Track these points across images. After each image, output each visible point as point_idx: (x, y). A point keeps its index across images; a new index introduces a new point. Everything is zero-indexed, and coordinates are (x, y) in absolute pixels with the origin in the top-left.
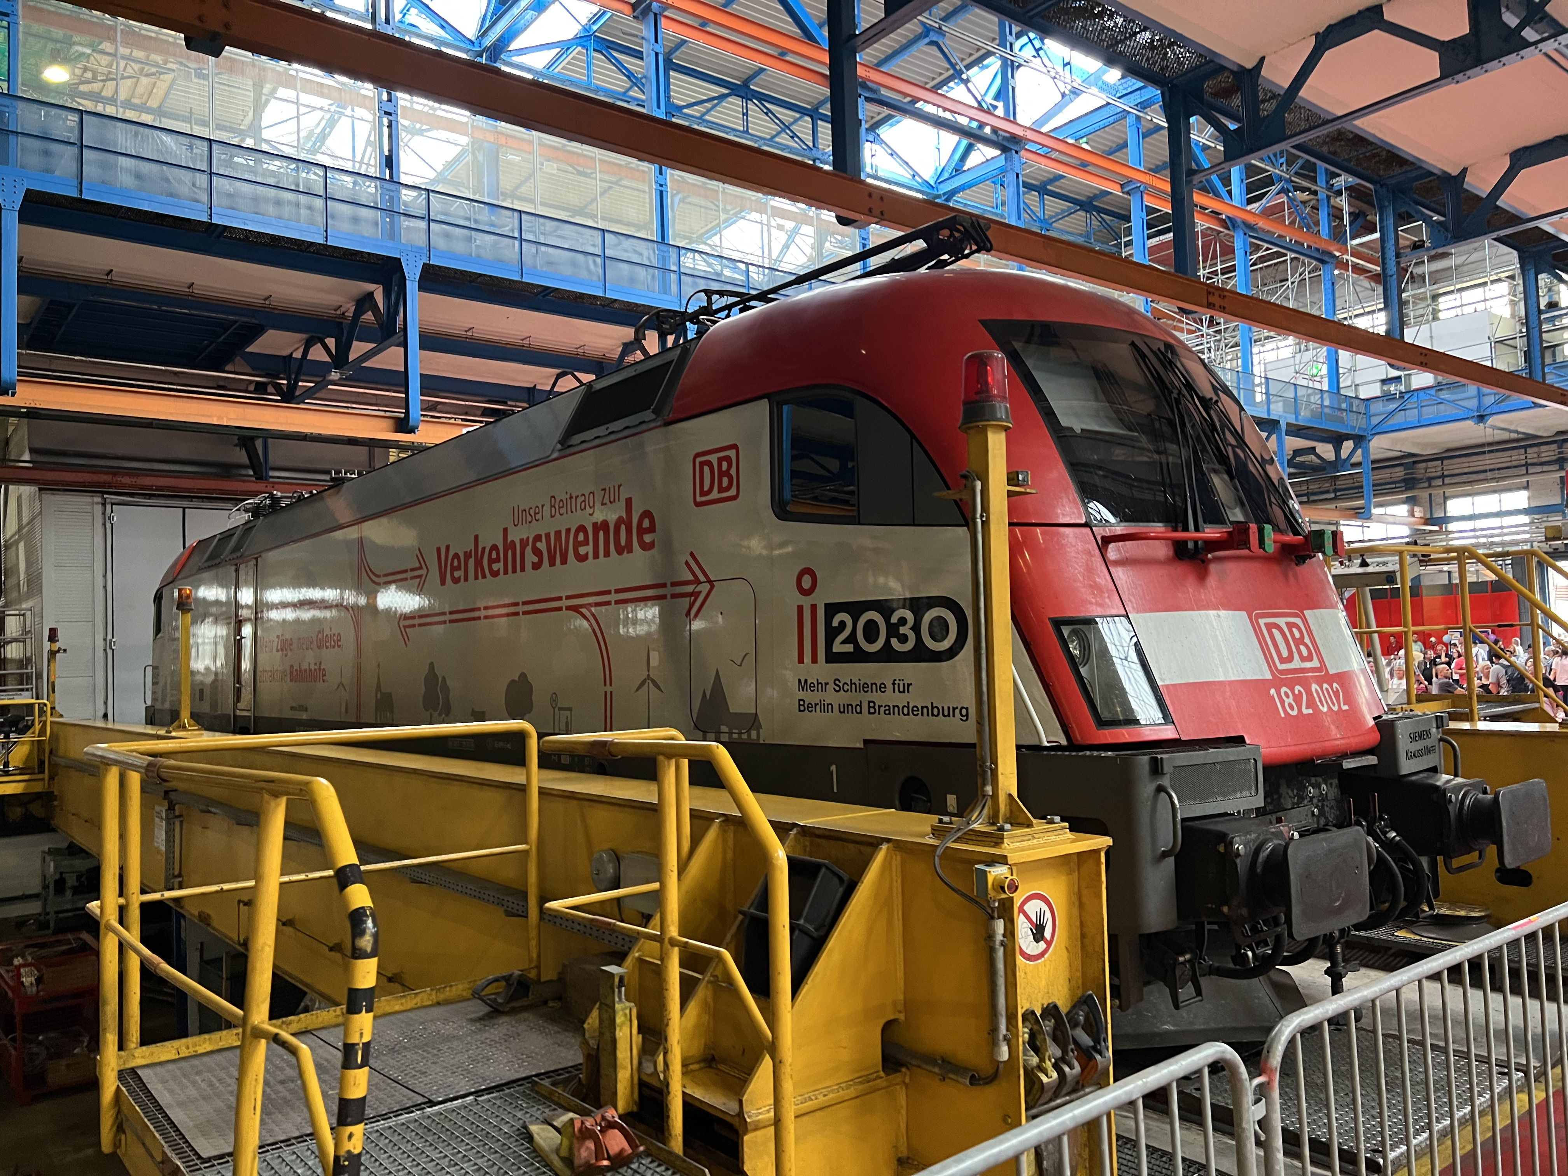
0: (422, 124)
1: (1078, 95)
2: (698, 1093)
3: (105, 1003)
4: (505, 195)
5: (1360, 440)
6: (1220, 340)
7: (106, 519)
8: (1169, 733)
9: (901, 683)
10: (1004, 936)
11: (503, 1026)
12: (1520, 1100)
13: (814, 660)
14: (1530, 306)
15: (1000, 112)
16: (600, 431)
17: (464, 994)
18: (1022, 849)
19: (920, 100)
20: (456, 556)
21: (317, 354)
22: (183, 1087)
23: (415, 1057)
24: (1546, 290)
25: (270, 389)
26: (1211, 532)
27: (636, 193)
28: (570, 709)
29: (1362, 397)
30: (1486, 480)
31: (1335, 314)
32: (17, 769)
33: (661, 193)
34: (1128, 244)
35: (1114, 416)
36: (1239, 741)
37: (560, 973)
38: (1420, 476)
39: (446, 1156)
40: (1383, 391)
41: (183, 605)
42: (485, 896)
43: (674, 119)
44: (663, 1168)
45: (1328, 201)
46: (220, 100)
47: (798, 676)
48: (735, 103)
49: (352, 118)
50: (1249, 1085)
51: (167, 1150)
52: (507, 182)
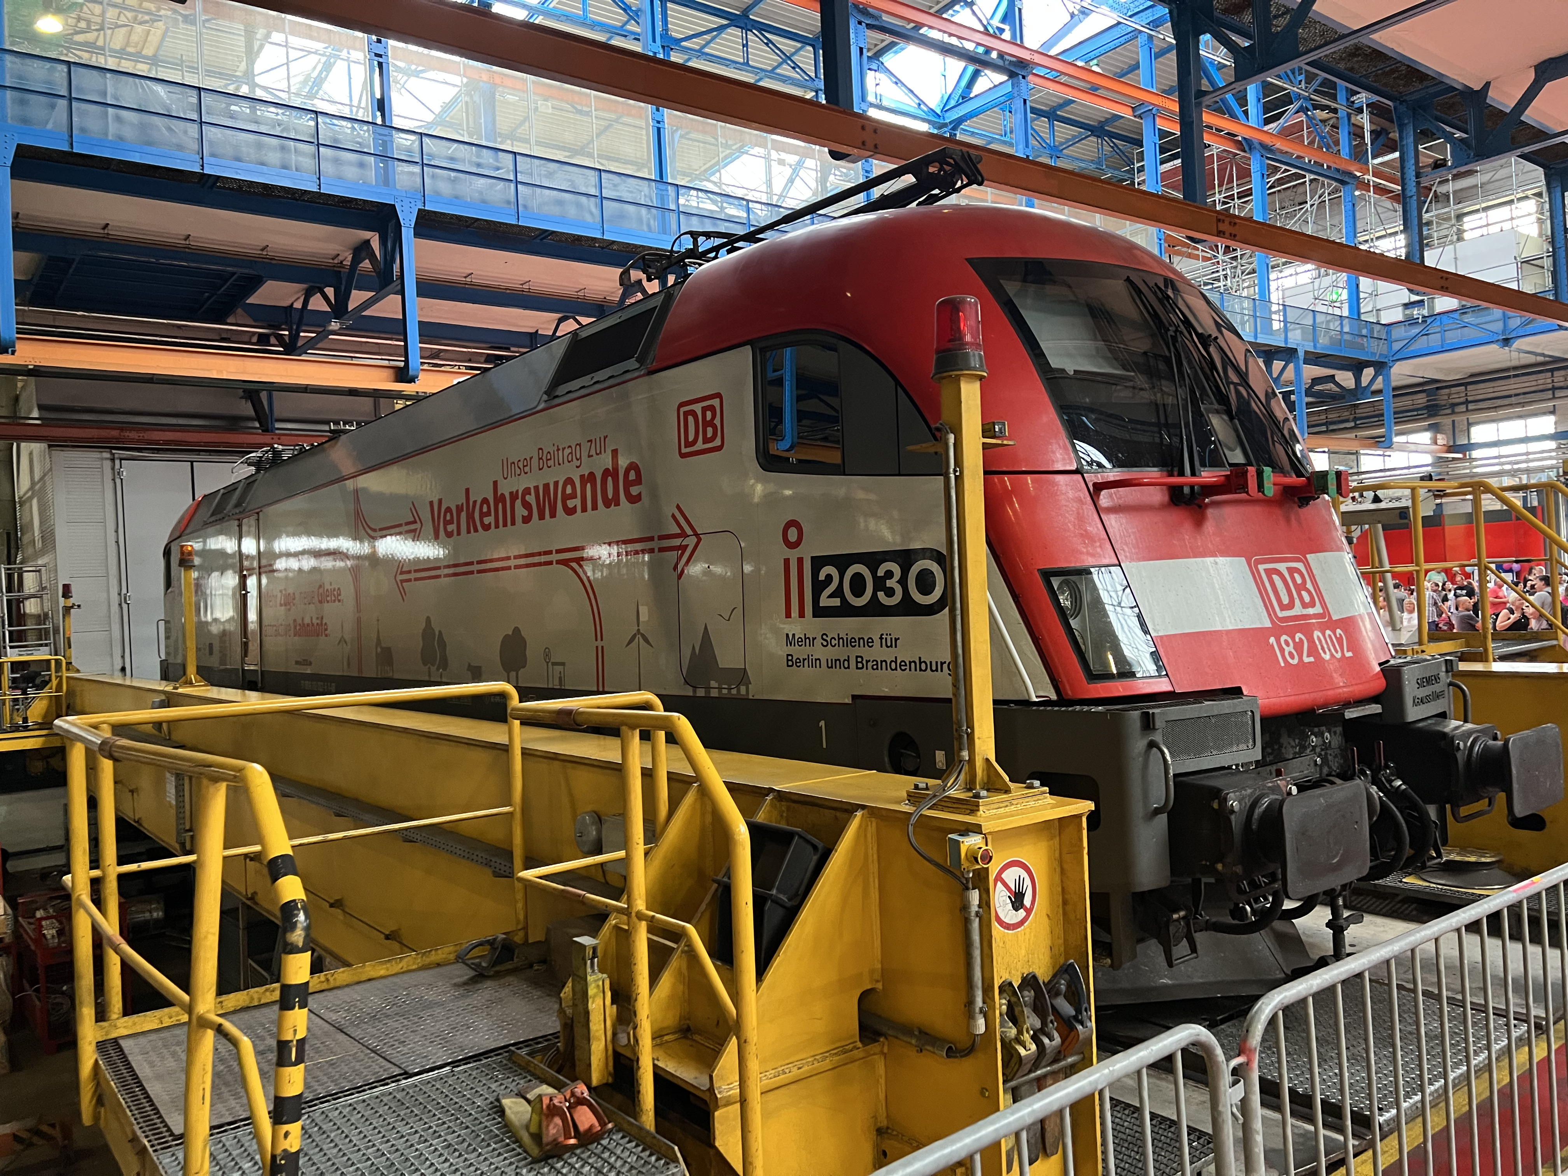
0: (418, 65)
1: (1087, 15)
2: (670, 1066)
3: (80, 977)
4: (504, 137)
5: (1380, 366)
6: (1236, 267)
7: (116, 474)
8: (1163, 686)
9: (889, 638)
10: (979, 906)
11: (487, 991)
12: (1520, 1057)
13: (802, 615)
14: (1556, 226)
15: (1007, 36)
16: (585, 380)
17: (450, 956)
18: (1000, 817)
19: (923, 25)
20: (449, 510)
21: (317, 303)
22: (163, 1058)
23: (396, 1025)
25: (273, 340)
26: (1208, 476)
27: (632, 130)
28: (563, 664)
29: (1383, 322)
30: (1511, 406)
31: (1355, 237)
32: (37, 723)
33: (659, 129)
34: (1141, 169)
35: (1109, 355)
36: (1236, 692)
37: (546, 935)
38: (1443, 403)
39: (416, 1132)
40: (1405, 315)
41: (185, 562)
42: (474, 857)
43: (669, 56)
44: (634, 1144)
45: (1349, 119)
46: (211, 46)
47: (786, 631)
48: (734, 34)
49: (348, 60)
50: (1225, 1065)
51: (136, 1127)
52: (504, 124)
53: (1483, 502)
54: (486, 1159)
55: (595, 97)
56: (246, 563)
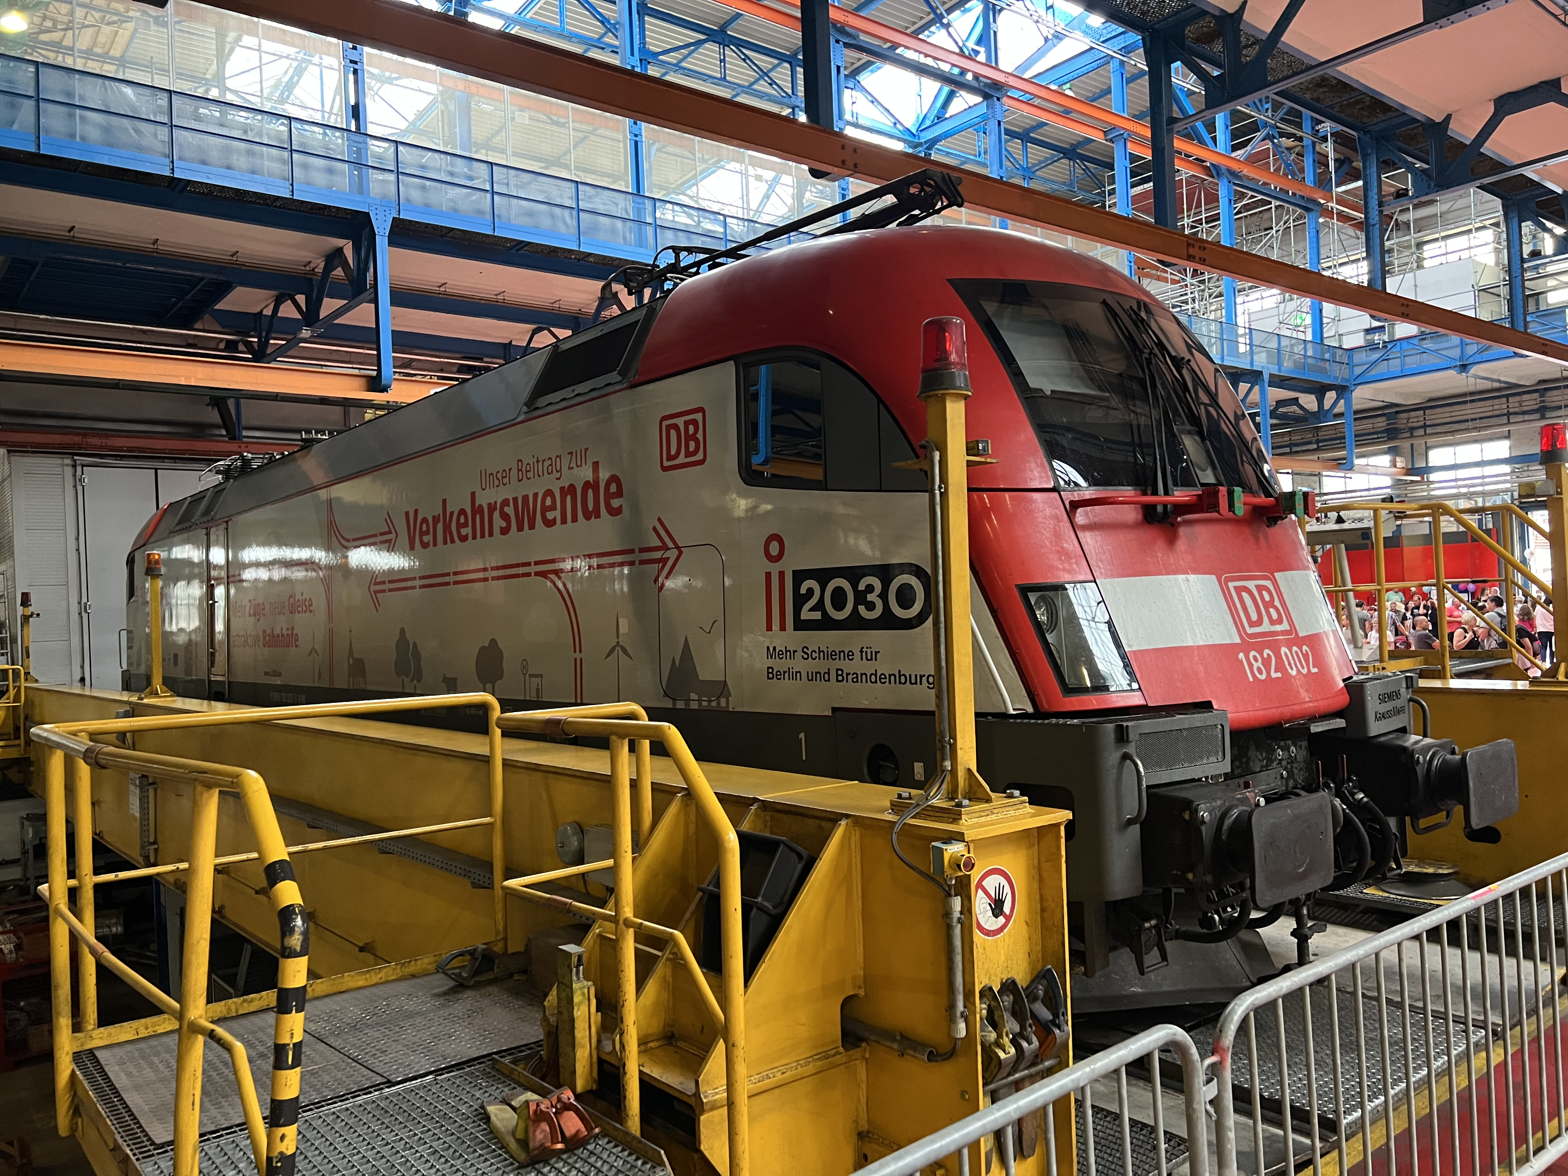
0: (392, 72)
1: (1061, 39)
2: (656, 1072)
3: (57, 987)
4: (479, 147)
5: (1342, 390)
6: (1203, 290)
7: (77, 481)
8: (1136, 700)
9: (869, 651)
10: (961, 913)
11: (468, 1001)
12: (1478, 1061)
13: (783, 628)
14: (1513, 255)
15: (982, 58)
16: (567, 393)
17: (430, 967)
18: (981, 825)
19: (900, 45)
20: (425, 520)
21: (288, 311)
22: (141, 1069)
23: (376, 1034)
24: (1530, 237)
25: (241, 347)
26: (1181, 495)
27: (609, 142)
28: (541, 676)
29: (1345, 347)
30: (1467, 430)
31: (1319, 263)
33: (636, 143)
34: (1112, 192)
35: (1083, 373)
36: (1207, 706)
37: (526, 945)
38: (1402, 426)
39: (401, 1139)
40: (1366, 340)
41: (152, 570)
42: (452, 868)
43: (646, 69)
44: (620, 1149)
45: (1314, 148)
46: (183, 48)
47: (767, 644)
48: (712, 48)
49: (320, 65)
50: (1201, 1065)
51: (118, 1137)
52: (479, 133)
53: (1442, 524)
54: (472, 1165)
55: (572, 108)
56: (214, 573)
